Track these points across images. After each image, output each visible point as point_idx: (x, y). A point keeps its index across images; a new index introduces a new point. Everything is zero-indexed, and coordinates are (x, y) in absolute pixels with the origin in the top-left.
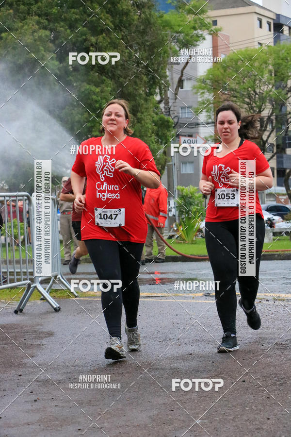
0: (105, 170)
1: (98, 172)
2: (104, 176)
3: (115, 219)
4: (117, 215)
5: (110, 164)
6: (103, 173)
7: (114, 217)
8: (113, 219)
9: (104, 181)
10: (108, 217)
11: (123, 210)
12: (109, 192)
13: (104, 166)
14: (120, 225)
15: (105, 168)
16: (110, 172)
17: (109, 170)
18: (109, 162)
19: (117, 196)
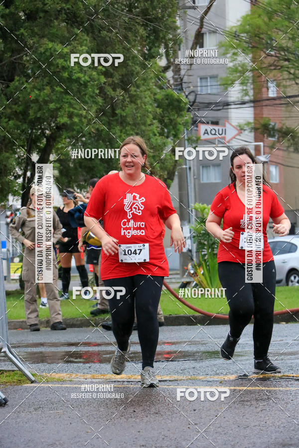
0: (134, 208)
1: (126, 209)
2: (132, 213)
3: (139, 254)
4: (141, 250)
5: (139, 202)
6: (132, 210)
7: (138, 252)
8: (137, 254)
9: (131, 219)
10: (132, 252)
11: (147, 245)
12: (134, 229)
13: (134, 204)
14: (145, 260)
15: (134, 206)
16: (139, 209)
17: (139, 207)
18: (139, 200)
19: (142, 233)
